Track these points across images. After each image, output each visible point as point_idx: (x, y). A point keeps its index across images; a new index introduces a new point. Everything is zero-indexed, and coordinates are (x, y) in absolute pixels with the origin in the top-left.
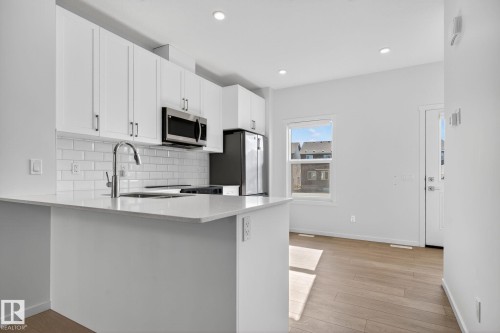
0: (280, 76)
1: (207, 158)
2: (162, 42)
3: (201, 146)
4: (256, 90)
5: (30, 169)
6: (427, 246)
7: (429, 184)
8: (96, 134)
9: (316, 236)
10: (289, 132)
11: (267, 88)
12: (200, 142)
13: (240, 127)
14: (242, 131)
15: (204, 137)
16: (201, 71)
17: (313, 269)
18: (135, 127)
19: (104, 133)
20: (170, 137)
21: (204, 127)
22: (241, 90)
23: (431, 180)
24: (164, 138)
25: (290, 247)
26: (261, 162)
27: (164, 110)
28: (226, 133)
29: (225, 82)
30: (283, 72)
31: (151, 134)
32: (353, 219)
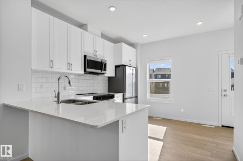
0: (144, 37)
1: (107, 79)
2: (84, 22)
3: (103, 74)
4: (132, 45)
5: (19, 88)
6: (222, 126)
7: (224, 93)
8: (52, 70)
9: (163, 119)
10: (148, 65)
11: (137, 44)
12: (103, 72)
13: (123, 64)
14: (124, 66)
15: (105, 70)
16: (104, 36)
17: (162, 138)
18: (71, 65)
19: (55, 69)
20: (88, 70)
21: (105, 64)
22: (124, 45)
23: (225, 91)
24: (85, 71)
25: (149, 125)
26: (134, 80)
27: (85, 56)
28: (116, 67)
29: (116, 41)
30: (145, 36)
31: (79, 68)
32: (182, 110)
